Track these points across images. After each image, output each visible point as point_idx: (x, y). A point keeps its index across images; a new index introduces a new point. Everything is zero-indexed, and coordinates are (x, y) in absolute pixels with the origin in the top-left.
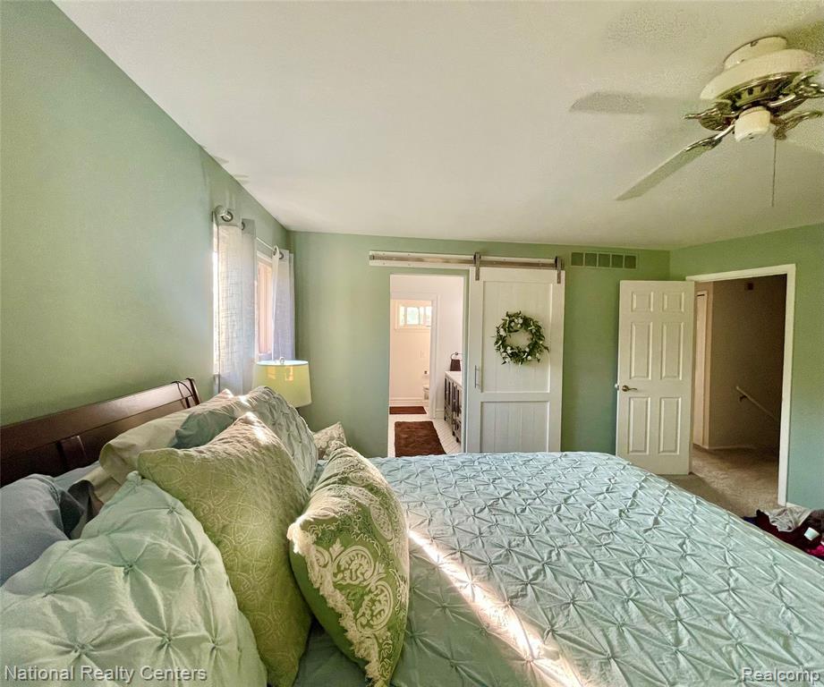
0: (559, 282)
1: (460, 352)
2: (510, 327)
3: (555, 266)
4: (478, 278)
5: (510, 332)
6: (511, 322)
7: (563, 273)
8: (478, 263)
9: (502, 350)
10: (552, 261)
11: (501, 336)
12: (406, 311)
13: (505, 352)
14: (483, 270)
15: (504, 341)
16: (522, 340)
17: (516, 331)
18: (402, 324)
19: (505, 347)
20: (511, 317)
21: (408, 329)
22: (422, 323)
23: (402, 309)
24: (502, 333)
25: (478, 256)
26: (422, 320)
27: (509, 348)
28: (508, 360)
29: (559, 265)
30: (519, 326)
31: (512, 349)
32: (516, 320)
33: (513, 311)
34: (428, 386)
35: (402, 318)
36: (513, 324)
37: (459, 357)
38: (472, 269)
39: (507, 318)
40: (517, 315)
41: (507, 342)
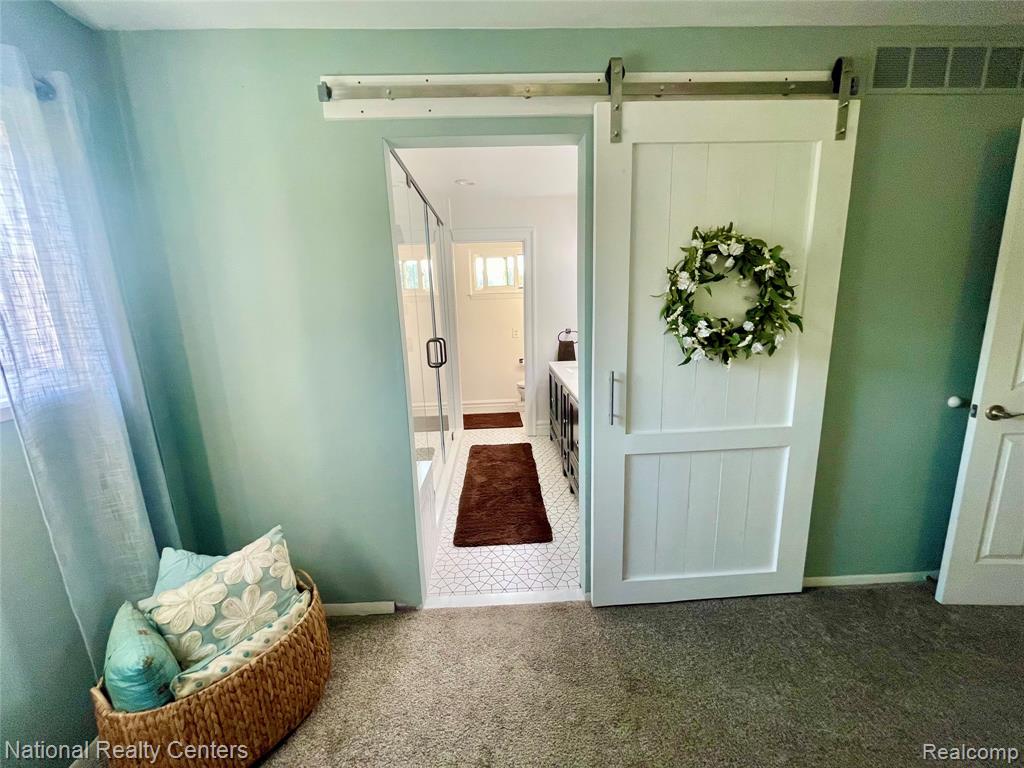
0: (841, 136)
1: (574, 327)
2: (705, 267)
3: (832, 88)
4: (617, 137)
5: (703, 280)
6: (706, 253)
7: (855, 106)
8: (617, 90)
9: (683, 330)
10: (823, 76)
11: (679, 292)
12: (485, 262)
13: (691, 334)
14: (633, 109)
15: (688, 307)
16: (732, 300)
17: (718, 278)
18: (480, 286)
19: (690, 320)
20: (711, 241)
21: (491, 295)
22: (512, 283)
23: (479, 261)
24: (685, 282)
25: (616, 69)
26: (512, 277)
27: (702, 324)
28: (700, 353)
29: (845, 83)
30: (730, 262)
31: (710, 326)
32: (723, 248)
33: (711, 223)
34: (522, 383)
35: (479, 277)
36: (713, 259)
37: (573, 337)
38: (601, 109)
39: (698, 243)
40: (726, 234)
41: (696, 310)
